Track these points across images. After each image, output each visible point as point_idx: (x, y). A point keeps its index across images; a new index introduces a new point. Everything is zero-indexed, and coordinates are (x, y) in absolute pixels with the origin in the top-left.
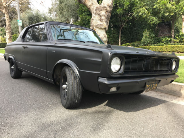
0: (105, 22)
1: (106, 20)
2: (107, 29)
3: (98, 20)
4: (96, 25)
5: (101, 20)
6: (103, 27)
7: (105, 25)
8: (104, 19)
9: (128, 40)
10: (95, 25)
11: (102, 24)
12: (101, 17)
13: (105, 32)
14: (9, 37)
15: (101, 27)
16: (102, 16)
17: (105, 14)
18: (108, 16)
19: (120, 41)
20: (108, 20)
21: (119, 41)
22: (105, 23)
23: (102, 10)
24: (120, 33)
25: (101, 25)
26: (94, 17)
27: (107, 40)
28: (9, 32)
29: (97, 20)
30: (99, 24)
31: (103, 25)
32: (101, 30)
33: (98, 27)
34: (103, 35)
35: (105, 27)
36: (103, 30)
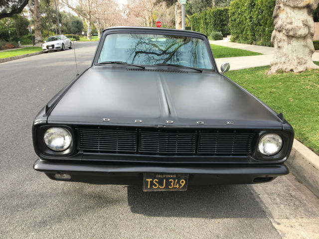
2: (315, 7)
6: (302, 5)
15: (295, 4)
32: (296, 11)
33: (289, 6)
34: (301, 22)
35: (308, 3)
36: (302, 10)
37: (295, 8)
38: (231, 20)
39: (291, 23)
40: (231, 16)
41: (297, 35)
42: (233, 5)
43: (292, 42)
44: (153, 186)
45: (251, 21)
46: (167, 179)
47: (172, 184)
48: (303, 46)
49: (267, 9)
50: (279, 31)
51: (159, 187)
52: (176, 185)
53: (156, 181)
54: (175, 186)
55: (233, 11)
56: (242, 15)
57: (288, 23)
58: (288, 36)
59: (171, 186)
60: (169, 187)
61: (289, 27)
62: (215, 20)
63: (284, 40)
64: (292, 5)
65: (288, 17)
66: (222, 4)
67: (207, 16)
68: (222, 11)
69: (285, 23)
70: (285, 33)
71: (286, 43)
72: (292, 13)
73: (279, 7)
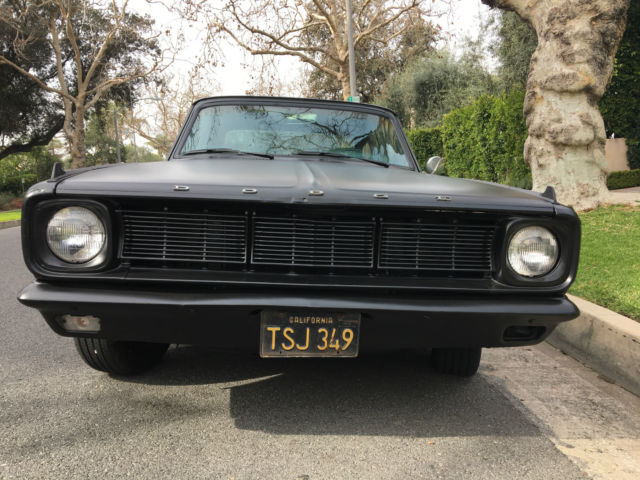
0: (588, 61)
1: (591, 53)
2: (601, 90)
3: (554, 56)
4: (545, 78)
5: (566, 58)
6: (575, 86)
7: (588, 75)
8: (580, 53)
10: (539, 80)
11: (572, 71)
12: (568, 44)
15: (564, 85)
16: (572, 40)
17: (587, 29)
18: (603, 34)
22: (586, 68)
23: (573, 16)
25: (564, 77)
26: (541, 49)
29: (548, 60)
30: (557, 73)
31: (574, 76)
32: (566, 99)
33: (551, 89)
34: (578, 119)
35: (586, 83)
36: (578, 97)
37: (563, 92)
38: (448, 147)
39: (559, 120)
40: (446, 140)
41: (573, 142)
43: (564, 156)
44: (283, 345)
45: (484, 145)
46: (314, 327)
47: (324, 339)
48: (587, 162)
49: (513, 121)
50: (539, 136)
51: (295, 347)
52: (334, 343)
53: (288, 333)
54: (331, 346)
55: (448, 131)
56: (467, 136)
57: (553, 120)
58: (556, 144)
59: (322, 344)
60: (319, 347)
61: (555, 126)
63: (549, 152)
64: (557, 88)
65: (551, 109)
69: (548, 122)
70: (550, 139)
71: (553, 157)
72: (559, 102)
73: (534, 94)
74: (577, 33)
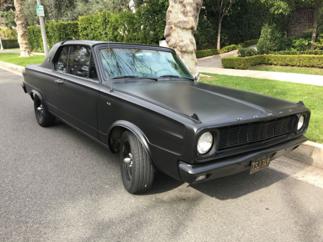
0: (192, 16)
1: (193, 12)
2: (195, 29)
3: (180, 12)
4: (176, 22)
5: (185, 13)
6: (189, 26)
7: (192, 22)
8: (190, 12)
9: (234, 39)
10: (173, 22)
11: (187, 20)
12: (185, 7)
13: (192, 34)
14: (23, 33)
15: (184, 26)
16: (187, 5)
17: (191, 1)
18: (197, 4)
19: (219, 40)
20: (198, 12)
21: (217, 41)
22: (192, 19)
24: (220, 25)
25: (185, 22)
26: (172, 7)
27: (196, 48)
28: (22, 24)
29: (177, 13)
30: (181, 20)
31: (188, 22)
32: (185, 31)
33: (179, 27)
34: (189, 41)
35: (191, 26)
36: (188, 31)
37: (184, 29)
38: (83, 35)
39: (182, 41)
40: (82, 31)
41: (188, 51)
42: (82, 20)
43: (184, 57)
48: (192, 59)
50: (174, 47)
55: (84, 26)
56: (96, 31)
57: (180, 41)
58: (182, 52)
61: (181, 44)
62: (60, 34)
64: (182, 27)
65: (179, 36)
66: (64, 19)
67: (49, 30)
68: (65, 25)
69: (178, 41)
70: (180, 50)
72: (182, 32)
73: (171, 28)
74: (189, 3)
